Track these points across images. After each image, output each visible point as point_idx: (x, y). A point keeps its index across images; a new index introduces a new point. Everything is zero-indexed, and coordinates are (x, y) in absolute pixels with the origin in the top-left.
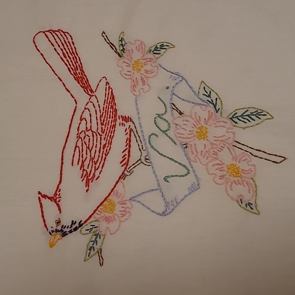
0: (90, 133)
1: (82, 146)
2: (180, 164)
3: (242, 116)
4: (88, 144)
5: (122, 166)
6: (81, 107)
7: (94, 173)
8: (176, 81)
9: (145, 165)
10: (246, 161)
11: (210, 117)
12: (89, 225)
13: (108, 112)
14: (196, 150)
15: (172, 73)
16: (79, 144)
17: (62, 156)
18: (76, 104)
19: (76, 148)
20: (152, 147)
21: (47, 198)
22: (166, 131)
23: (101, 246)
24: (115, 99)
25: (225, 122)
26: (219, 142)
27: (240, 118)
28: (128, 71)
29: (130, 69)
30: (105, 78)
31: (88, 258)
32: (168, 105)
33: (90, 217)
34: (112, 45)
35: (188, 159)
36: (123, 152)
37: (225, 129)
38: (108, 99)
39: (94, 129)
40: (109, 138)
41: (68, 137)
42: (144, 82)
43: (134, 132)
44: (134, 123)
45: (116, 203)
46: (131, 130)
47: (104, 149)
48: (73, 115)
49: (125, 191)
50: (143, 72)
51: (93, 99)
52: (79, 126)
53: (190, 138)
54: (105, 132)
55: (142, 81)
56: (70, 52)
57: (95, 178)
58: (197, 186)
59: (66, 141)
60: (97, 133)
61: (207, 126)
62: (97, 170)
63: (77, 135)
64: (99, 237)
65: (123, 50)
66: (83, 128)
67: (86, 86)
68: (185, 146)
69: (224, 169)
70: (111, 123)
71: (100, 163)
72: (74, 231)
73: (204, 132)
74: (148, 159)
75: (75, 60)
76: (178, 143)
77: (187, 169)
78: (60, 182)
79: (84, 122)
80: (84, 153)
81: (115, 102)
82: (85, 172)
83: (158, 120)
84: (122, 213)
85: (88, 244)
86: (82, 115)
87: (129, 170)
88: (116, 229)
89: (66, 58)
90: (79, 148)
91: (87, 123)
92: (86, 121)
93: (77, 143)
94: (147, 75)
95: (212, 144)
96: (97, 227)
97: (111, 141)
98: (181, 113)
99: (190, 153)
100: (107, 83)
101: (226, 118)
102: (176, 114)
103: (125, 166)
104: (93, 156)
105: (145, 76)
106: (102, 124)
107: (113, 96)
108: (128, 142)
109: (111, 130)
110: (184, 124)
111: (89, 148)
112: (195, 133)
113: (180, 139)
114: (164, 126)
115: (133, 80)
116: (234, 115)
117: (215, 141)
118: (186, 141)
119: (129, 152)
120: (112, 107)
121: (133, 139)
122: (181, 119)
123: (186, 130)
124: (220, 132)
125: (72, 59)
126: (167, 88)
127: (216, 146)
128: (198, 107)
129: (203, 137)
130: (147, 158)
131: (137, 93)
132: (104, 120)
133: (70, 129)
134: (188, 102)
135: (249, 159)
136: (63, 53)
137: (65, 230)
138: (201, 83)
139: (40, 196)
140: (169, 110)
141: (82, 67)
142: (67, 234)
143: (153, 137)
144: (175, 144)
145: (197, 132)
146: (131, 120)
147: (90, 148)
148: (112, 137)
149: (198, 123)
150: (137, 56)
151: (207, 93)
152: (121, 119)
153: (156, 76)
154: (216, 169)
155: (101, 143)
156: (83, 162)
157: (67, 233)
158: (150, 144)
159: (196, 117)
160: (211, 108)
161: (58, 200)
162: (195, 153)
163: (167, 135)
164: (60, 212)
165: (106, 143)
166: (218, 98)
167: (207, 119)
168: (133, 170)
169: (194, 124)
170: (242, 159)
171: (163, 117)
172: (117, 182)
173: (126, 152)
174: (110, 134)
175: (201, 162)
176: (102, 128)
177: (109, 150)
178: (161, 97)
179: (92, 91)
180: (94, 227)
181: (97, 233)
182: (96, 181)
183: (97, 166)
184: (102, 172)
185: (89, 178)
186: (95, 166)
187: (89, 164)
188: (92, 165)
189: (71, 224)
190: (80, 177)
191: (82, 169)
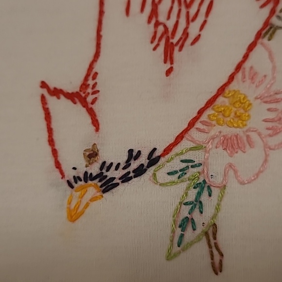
5: (261, 7)
12: (177, 161)
21: (62, 97)
23: (215, 216)
31: (176, 249)
33: (180, 138)
45: (251, 98)
49: (274, 68)
57: (190, 40)
62: (193, 20)
64: (205, 193)
72: (135, 177)
78: (97, 55)
82: (161, 28)
84: (270, 125)
85: (177, 212)
88: (257, 171)
96: (200, 165)
137: (110, 174)
139: (45, 92)
142: (117, 184)
156: (155, 5)
157: (116, 181)
161: (90, 99)
164: (97, 130)
172: (251, 47)
180: (190, 164)
181: (201, 180)
182: (190, 47)
183: (193, 11)
184: (207, 26)
185: (171, 41)
186: (188, 13)
187: (171, 8)
188: (180, 11)
189: (126, 158)
190: (149, 40)
191: (153, 21)
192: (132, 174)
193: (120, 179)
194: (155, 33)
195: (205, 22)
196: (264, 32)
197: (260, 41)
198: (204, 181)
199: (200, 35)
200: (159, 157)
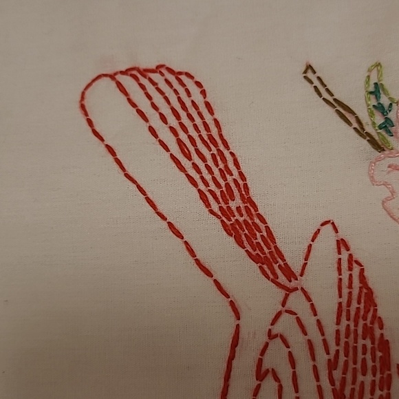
13: (355, 348)
18: (238, 316)
24: (378, 301)
30: (329, 226)
34: (343, 111)
38: (349, 304)
48: (231, 358)
56: (200, 136)
65: (387, 126)
75: (222, 166)
86: (260, 362)
89: (189, 158)
91: (280, 388)
92: (277, 379)
100: (342, 244)
106: (337, 395)
107: (369, 289)
120: (368, 332)
125: (210, 163)
136: (180, 142)
141: (246, 186)
179: (289, 273)
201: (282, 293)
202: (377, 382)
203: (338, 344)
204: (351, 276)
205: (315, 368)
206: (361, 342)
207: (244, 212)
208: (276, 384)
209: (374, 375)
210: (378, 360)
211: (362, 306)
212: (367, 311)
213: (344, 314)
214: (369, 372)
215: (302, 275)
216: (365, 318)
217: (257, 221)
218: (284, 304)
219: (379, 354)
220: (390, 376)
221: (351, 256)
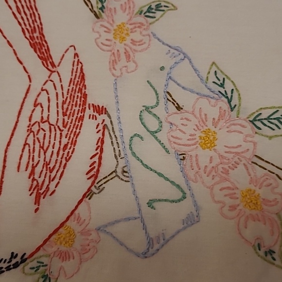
0: (46, 126)
1: (34, 144)
2: (172, 182)
3: (268, 119)
4: (42, 141)
5: (88, 179)
6: (36, 86)
7: (48, 185)
8: (174, 60)
9: (122, 179)
10: (270, 187)
11: (221, 116)
12: (35, 261)
13: (74, 97)
14: (197, 164)
15: (170, 46)
16: (30, 141)
17: (5, 156)
18: (30, 81)
19: (25, 145)
20: (134, 154)
22: (156, 132)
24: (86, 78)
25: (243, 126)
26: (231, 155)
27: (266, 122)
28: (107, 40)
29: (110, 36)
30: (73, 48)
32: (162, 95)
35: (185, 176)
36: (91, 158)
37: (241, 136)
38: (75, 79)
39: (53, 121)
40: (72, 136)
41: (15, 128)
42: (128, 57)
43: (109, 131)
44: (109, 116)
45: (76, 232)
46: (105, 127)
47: (64, 151)
48: (25, 98)
49: (90, 215)
50: (128, 42)
51: (55, 77)
52: (32, 115)
53: (189, 145)
54: (68, 126)
55: (126, 56)
56: (27, 6)
57: (50, 193)
58: (196, 218)
59: (12, 135)
60: (56, 127)
61: (216, 130)
62: (52, 181)
63: (28, 127)
64: (48, 280)
65: (102, 9)
66: (37, 117)
67: (46, 58)
68: (183, 157)
69: (237, 196)
70: (78, 114)
71: (57, 172)
72: (13, 268)
73: (211, 138)
74: (126, 172)
75: (33, 18)
76: (172, 151)
77: (182, 191)
79: (39, 108)
80: (36, 154)
81: (86, 83)
82: (35, 183)
83: (146, 115)
86: (36, 99)
87: (98, 186)
88: (73, 272)
89: (20, 13)
90: (29, 147)
92: (42, 107)
93: (27, 139)
94: (134, 47)
95: (221, 157)
96: (46, 265)
97: (76, 141)
98: (179, 108)
99: (188, 167)
100: (76, 55)
101: (245, 120)
102: (172, 108)
103: (93, 179)
104: (48, 160)
105: (131, 48)
106: (64, 114)
107: (83, 74)
108: (99, 144)
109: (77, 123)
110: (182, 124)
111: (43, 148)
112: (198, 139)
113: (176, 146)
114: (153, 125)
115: (114, 53)
116: (258, 116)
117: (226, 152)
118: (183, 149)
119: (100, 158)
120: (80, 90)
121: (107, 139)
122: (179, 116)
123: (184, 133)
124: (235, 139)
125: (29, 17)
126: (162, 68)
127: (227, 161)
128: (204, 101)
129: (209, 145)
130: (125, 169)
131: (117, 73)
132: (68, 108)
133: (18, 117)
134: (192, 91)
135: (274, 185)
136: (17, 7)
138: (212, 65)
140: (162, 101)
141: (42, 28)
142: (4, 271)
143: (136, 139)
144: (168, 152)
145: (200, 137)
146: (106, 112)
147: (45, 148)
148: (77, 135)
149: (202, 124)
150: (121, 18)
151: (219, 80)
152: (92, 108)
153: (146, 49)
154: (225, 196)
155: (60, 142)
156: (34, 167)
157: (3, 269)
158: (131, 149)
159: (200, 115)
160: (223, 104)
162: (196, 169)
163: (156, 138)
165: (68, 143)
166: (235, 90)
167: (216, 120)
168: (104, 186)
169: (196, 125)
170: (265, 184)
171: (154, 111)
172: (80, 202)
173: (96, 159)
174: (74, 130)
175: (203, 183)
176: (64, 119)
177: (72, 153)
178: (151, 81)
179: (53, 65)
180: (41, 265)
181: (46, 274)
182: (49, 197)
183: (53, 175)
184: (59, 185)
185: (40, 191)
186: (50, 175)
187: (42, 171)
188: (46, 173)
189: (10, 257)
190: (28, 189)
191: (32, 178)
192: (12, 267)
193: (5, 268)
194: (32, 185)
195: (59, 183)
196: (88, 194)
197: (84, 199)
198: (47, 275)
199: (55, 190)
200: (26, 259)
201: (49, 73)
202: (80, 110)
203: (68, 95)
204: (77, 68)
205: (57, 103)
206: (77, 94)
207: (39, 38)
208: (41, 109)
209: (80, 107)
210: (82, 101)
211: (80, 80)
212: (81, 82)
213: (72, 83)
214: (78, 106)
215: (58, 66)
216: (80, 85)
217: (44, 43)
218: (49, 77)
219: (83, 99)
220: (85, 108)
221: (78, 60)
